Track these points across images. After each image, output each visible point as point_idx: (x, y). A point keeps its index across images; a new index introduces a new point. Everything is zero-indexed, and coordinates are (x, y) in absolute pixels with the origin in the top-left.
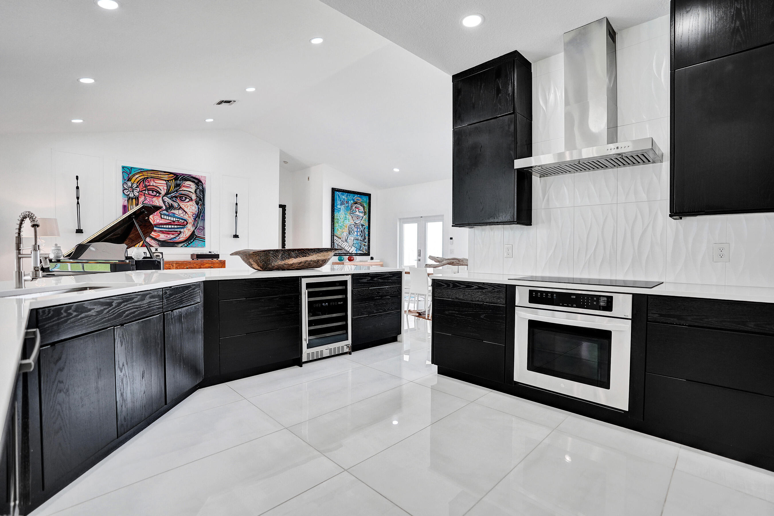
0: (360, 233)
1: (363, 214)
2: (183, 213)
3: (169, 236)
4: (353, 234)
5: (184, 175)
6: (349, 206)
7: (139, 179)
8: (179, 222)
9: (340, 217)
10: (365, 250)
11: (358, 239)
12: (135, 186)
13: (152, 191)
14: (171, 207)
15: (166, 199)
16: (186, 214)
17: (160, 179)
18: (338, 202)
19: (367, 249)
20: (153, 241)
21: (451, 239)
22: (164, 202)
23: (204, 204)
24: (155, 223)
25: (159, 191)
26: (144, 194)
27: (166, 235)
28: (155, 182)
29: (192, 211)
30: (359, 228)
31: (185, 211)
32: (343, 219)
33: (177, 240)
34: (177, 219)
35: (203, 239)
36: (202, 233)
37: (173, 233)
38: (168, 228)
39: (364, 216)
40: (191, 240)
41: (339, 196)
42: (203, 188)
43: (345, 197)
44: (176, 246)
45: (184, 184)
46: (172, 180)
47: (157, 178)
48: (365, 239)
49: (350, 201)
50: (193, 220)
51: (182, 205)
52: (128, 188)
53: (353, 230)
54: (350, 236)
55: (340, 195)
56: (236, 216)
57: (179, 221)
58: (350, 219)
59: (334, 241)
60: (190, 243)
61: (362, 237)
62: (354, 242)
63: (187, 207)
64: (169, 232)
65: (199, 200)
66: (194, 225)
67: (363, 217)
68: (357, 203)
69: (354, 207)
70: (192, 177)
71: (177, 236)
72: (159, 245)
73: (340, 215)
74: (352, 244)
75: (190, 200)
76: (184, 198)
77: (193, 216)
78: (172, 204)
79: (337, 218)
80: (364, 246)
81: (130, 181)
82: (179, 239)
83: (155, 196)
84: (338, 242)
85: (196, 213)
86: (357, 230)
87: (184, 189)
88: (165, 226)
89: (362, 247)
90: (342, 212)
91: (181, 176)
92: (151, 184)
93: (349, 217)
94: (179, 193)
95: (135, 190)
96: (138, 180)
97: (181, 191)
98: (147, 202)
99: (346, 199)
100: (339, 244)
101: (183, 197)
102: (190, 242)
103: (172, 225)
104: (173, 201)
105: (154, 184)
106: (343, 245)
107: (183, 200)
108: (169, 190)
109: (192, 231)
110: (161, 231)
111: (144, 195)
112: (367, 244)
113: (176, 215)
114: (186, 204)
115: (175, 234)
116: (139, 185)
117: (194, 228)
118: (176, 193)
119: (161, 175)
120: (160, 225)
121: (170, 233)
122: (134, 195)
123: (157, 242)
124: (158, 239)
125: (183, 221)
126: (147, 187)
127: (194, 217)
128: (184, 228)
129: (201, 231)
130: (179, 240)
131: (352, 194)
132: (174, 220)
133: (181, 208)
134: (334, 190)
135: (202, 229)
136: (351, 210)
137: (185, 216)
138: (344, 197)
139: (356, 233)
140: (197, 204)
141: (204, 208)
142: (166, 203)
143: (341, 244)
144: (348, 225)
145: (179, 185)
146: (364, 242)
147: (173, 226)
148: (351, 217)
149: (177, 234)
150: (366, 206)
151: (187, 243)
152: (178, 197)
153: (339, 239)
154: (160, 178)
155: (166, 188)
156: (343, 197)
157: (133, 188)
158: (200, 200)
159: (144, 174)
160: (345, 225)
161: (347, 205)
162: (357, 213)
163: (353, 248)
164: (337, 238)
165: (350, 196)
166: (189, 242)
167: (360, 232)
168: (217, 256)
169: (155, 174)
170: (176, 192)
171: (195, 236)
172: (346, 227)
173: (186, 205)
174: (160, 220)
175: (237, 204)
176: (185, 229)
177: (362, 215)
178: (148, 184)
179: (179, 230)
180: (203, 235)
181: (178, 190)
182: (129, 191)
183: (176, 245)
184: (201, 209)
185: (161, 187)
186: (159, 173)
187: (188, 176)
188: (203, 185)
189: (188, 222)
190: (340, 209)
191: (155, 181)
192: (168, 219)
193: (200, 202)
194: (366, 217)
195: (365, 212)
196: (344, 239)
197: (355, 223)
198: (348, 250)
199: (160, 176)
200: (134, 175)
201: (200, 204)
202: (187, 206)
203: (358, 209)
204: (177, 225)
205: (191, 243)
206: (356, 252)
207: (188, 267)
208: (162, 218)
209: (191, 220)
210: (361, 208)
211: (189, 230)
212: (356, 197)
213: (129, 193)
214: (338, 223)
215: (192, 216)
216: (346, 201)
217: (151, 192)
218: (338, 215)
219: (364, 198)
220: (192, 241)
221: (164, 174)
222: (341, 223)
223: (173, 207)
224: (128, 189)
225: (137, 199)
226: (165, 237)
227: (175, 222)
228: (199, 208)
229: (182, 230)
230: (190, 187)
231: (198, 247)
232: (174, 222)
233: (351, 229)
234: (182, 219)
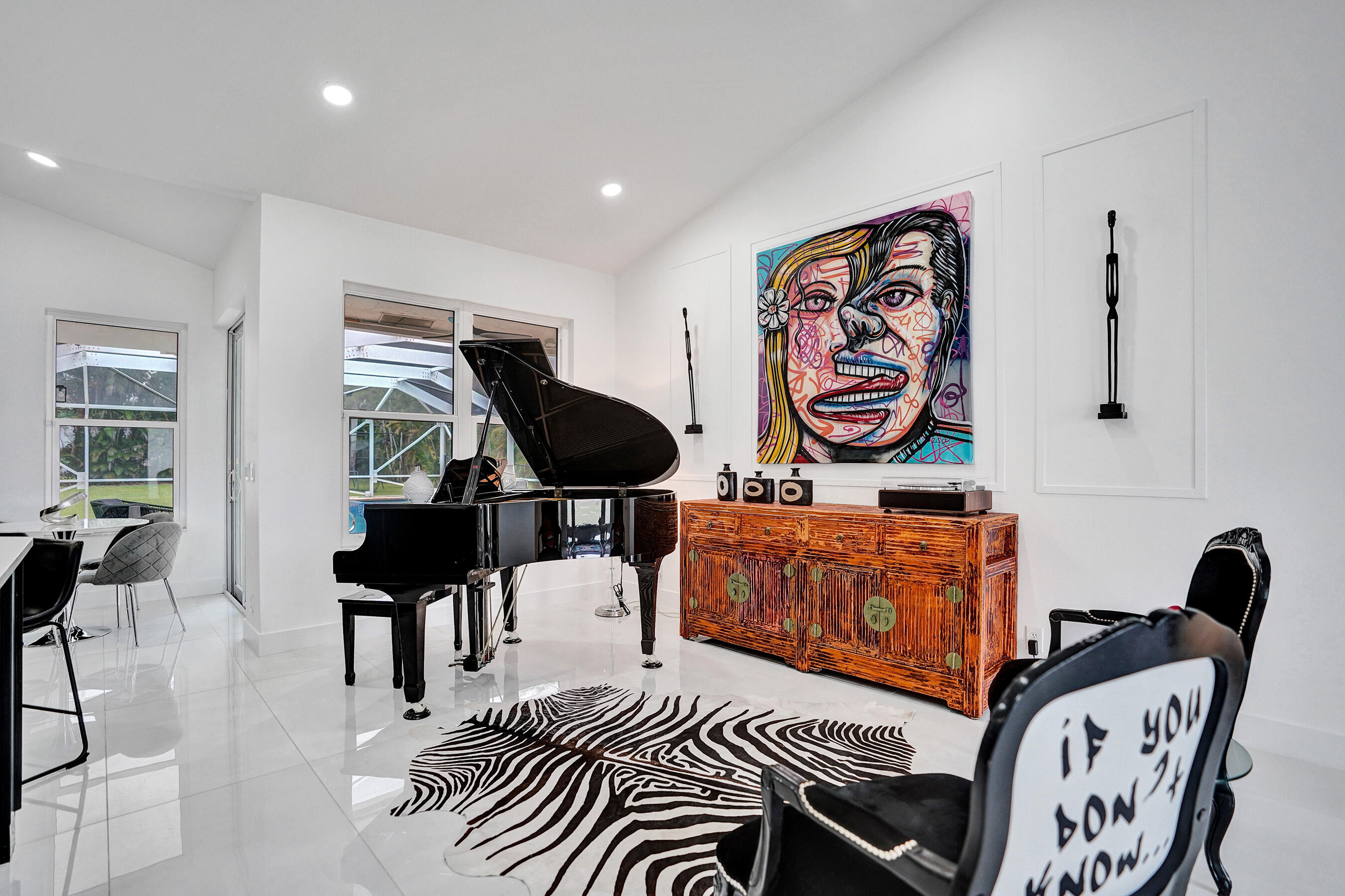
2: (895, 346)
3: (856, 430)
5: (896, 218)
7: (788, 275)
8: (885, 378)
12: (781, 295)
13: (813, 300)
14: (863, 334)
15: (847, 312)
16: (905, 348)
17: (832, 257)
20: (817, 446)
22: (843, 322)
23: (962, 301)
24: (822, 391)
25: (830, 294)
26: (798, 314)
27: (849, 425)
28: (820, 270)
29: (919, 334)
31: (900, 339)
33: (877, 440)
34: (878, 372)
35: (964, 434)
36: (958, 407)
37: (868, 417)
38: (855, 403)
40: (919, 438)
42: (957, 240)
44: (874, 461)
45: (896, 249)
46: (862, 247)
47: (826, 255)
50: (923, 363)
51: (893, 319)
52: (765, 308)
56: (1113, 315)
57: (885, 375)
60: (917, 450)
63: (908, 324)
64: (857, 416)
65: (945, 288)
66: (926, 385)
70: (921, 212)
71: (877, 429)
72: (831, 458)
75: (916, 296)
76: (897, 294)
77: (923, 351)
78: (863, 323)
81: (772, 286)
82: (882, 436)
83: (822, 310)
85: (935, 338)
87: (898, 263)
88: (846, 399)
91: (886, 224)
92: (813, 280)
94: (883, 284)
95: (782, 309)
97: (887, 273)
98: (804, 333)
101: (893, 292)
102: (915, 446)
103: (863, 391)
104: (868, 313)
105: (820, 277)
107: (895, 301)
108: (856, 282)
109: (921, 405)
110: (835, 413)
111: (799, 317)
113: (875, 358)
114: (904, 313)
115: (875, 419)
116: (788, 292)
117: (928, 393)
118: (875, 285)
119: (834, 243)
120: (832, 396)
121: (862, 420)
122: (780, 323)
123: (825, 448)
124: (829, 439)
125: (893, 374)
126: (803, 290)
127: (928, 355)
128: (897, 399)
129: (954, 401)
130: (884, 439)
132: (871, 375)
133: (889, 330)
135: (958, 393)
137: (901, 358)
140: (938, 305)
141: (967, 312)
142: (850, 323)
145: (884, 253)
147: (867, 396)
149: (878, 421)
151: (908, 450)
152: (881, 296)
154: (833, 254)
155: (847, 278)
157: (778, 303)
158: (948, 285)
159: (797, 256)
166: (912, 444)
168: (956, 500)
169: (820, 246)
170: (873, 283)
171: (931, 423)
173: (905, 316)
174: (833, 381)
175: (1112, 259)
176: (901, 401)
178: (806, 282)
179: (882, 406)
180: (961, 417)
181: (881, 274)
182: (769, 314)
183: (876, 457)
184: (950, 320)
186: (829, 241)
187: (909, 216)
188: (956, 225)
189: (910, 375)
191: (821, 267)
192: (856, 376)
193: (949, 295)
199: (831, 247)
200: (778, 269)
201: (945, 302)
202: (906, 319)
204: (878, 390)
205: (920, 447)
207: (841, 535)
208: (837, 374)
209: (917, 367)
211: (911, 402)
213: (767, 320)
215: (920, 352)
217: (811, 303)
220: (922, 440)
221: (841, 236)
223: (868, 333)
224: (767, 310)
225: (784, 329)
226: (846, 433)
227: (873, 381)
228: (942, 318)
229: (892, 406)
230: (916, 249)
231: (944, 462)
232: (869, 379)
234: (893, 368)
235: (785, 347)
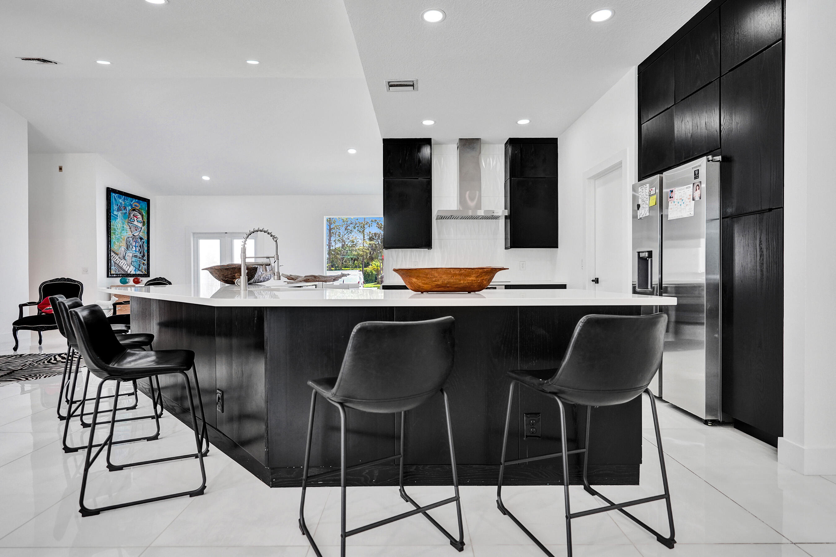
0: (139, 248)
1: (142, 224)
4: (131, 249)
6: (126, 212)
9: (117, 227)
10: (144, 270)
11: (137, 256)
18: (114, 207)
19: (146, 268)
30: (138, 242)
32: (121, 230)
39: (143, 227)
41: (115, 200)
43: (122, 201)
48: (143, 256)
49: (127, 207)
53: (131, 244)
54: (128, 251)
55: (116, 197)
58: (128, 230)
59: (111, 258)
61: (140, 253)
62: (133, 260)
67: (141, 228)
68: (135, 209)
69: (132, 215)
73: (118, 223)
74: (131, 262)
79: (113, 228)
80: (143, 265)
84: (116, 259)
86: (136, 244)
89: (141, 266)
90: (119, 220)
93: (126, 227)
99: (123, 204)
100: (116, 262)
106: (120, 263)
112: (146, 262)
131: (129, 198)
134: (109, 191)
136: (129, 219)
139: (134, 247)
143: (119, 262)
144: (126, 237)
146: (144, 260)
148: (129, 228)
150: (145, 213)
153: (117, 256)
156: (120, 201)
160: (122, 237)
161: (125, 211)
162: (136, 223)
163: (132, 267)
164: (113, 254)
165: (127, 200)
167: (139, 246)
172: (124, 240)
177: (140, 225)
190: (117, 216)
194: (145, 228)
195: (143, 221)
196: (121, 256)
197: (133, 235)
198: (126, 270)
203: (136, 217)
206: (135, 272)
210: (140, 216)
212: (134, 202)
214: (114, 234)
216: (124, 207)
218: (114, 224)
219: (142, 204)
222: (118, 234)
233: (129, 242)
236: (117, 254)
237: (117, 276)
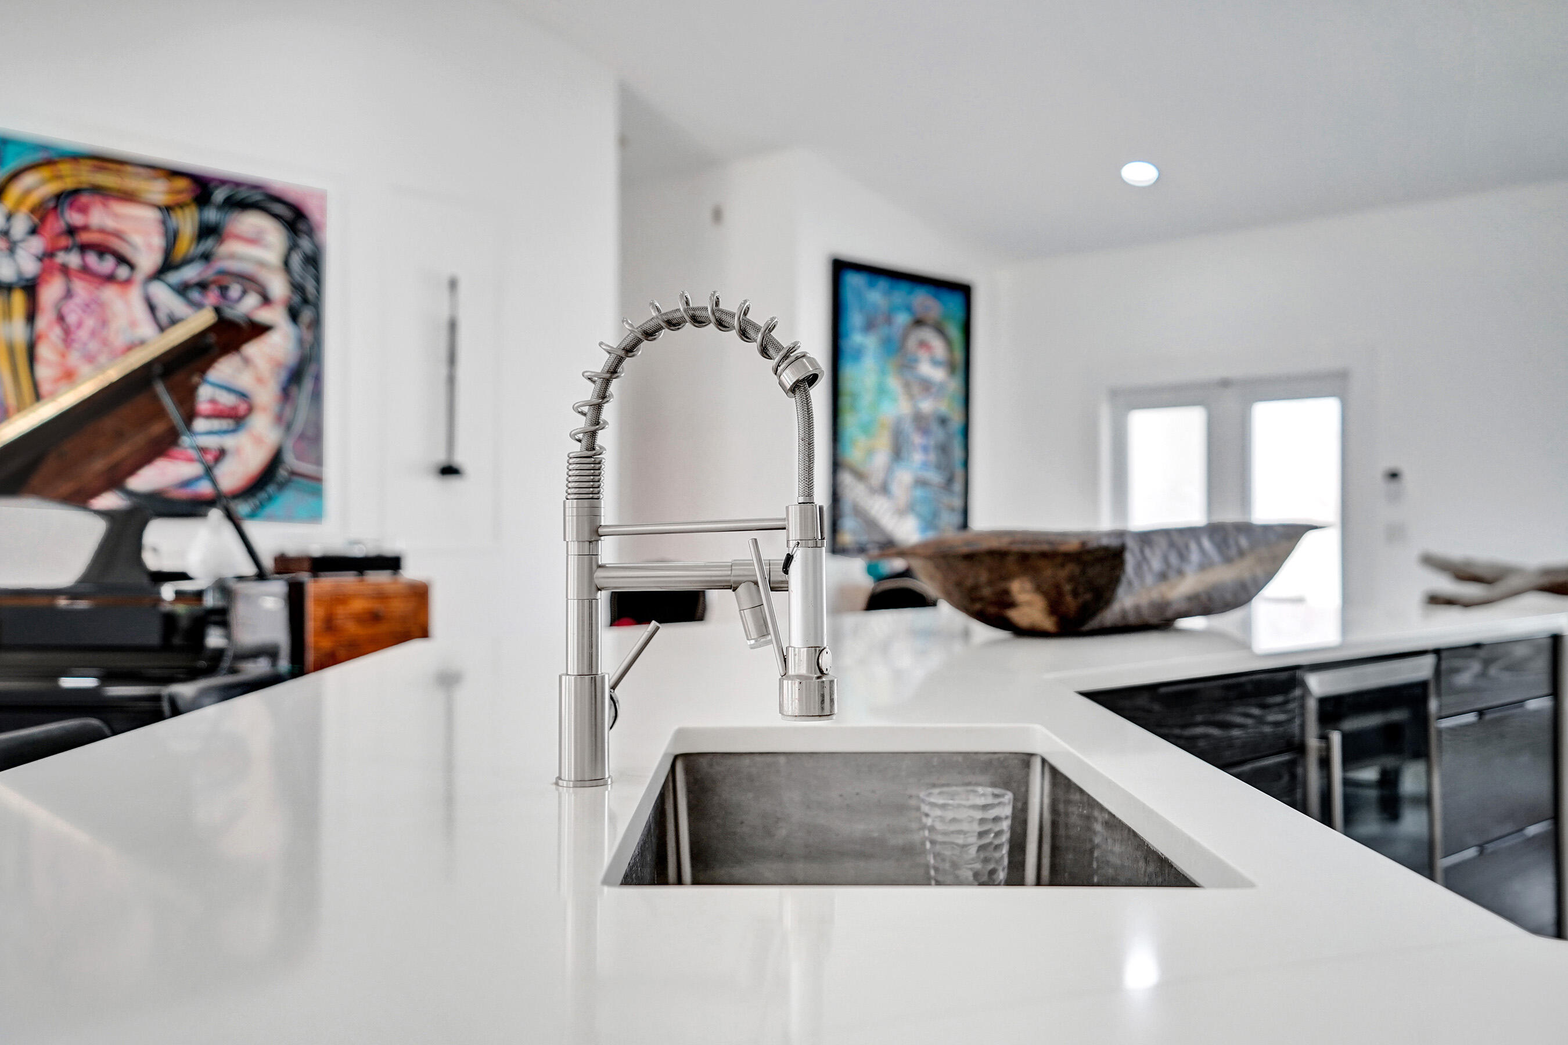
0: (935, 452)
1: (944, 368)
4: (909, 457)
5: (236, 184)
6: (894, 334)
7: (40, 195)
9: (863, 384)
11: (928, 481)
13: (98, 256)
16: (246, 366)
17: (131, 199)
18: (854, 319)
21: (1394, 475)
22: (151, 308)
25: (128, 256)
26: (64, 268)
28: (110, 213)
30: (932, 435)
32: (875, 393)
35: (314, 484)
36: (313, 455)
39: (948, 381)
40: (268, 488)
41: (859, 295)
42: (316, 248)
43: (880, 298)
45: (236, 227)
46: (184, 204)
47: (119, 191)
48: (950, 480)
49: (896, 317)
50: (275, 392)
53: (908, 442)
54: (900, 465)
55: (860, 287)
56: (451, 377)
58: (900, 393)
59: (840, 491)
60: (266, 504)
61: (940, 471)
62: (914, 495)
65: (302, 304)
66: (279, 420)
67: (942, 384)
68: (923, 321)
69: (912, 341)
70: (269, 193)
73: (865, 375)
74: (908, 500)
75: (262, 301)
79: (850, 388)
80: (948, 512)
84: (857, 495)
85: (291, 363)
86: (925, 440)
87: (238, 248)
89: (942, 515)
90: (869, 361)
91: (222, 187)
92: (94, 224)
93: (894, 383)
94: (213, 270)
95: (24, 249)
96: (35, 198)
97: (222, 256)
99: (883, 306)
100: (860, 505)
101: (230, 286)
102: (261, 500)
104: (190, 304)
105: (110, 223)
106: (871, 506)
107: (232, 299)
108: (172, 252)
109: (271, 447)
111: (64, 275)
112: (958, 503)
117: (281, 432)
118: (205, 268)
119: (134, 178)
122: (20, 273)
125: (232, 399)
127: (281, 382)
128: (236, 432)
129: (310, 447)
131: (904, 285)
134: (840, 268)
136: (903, 356)
137: (240, 378)
138: (877, 296)
139: (919, 454)
140: (293, 322)
141: (321, 338)
143: (867, 502)
144: (891, 419)
145: (217, 227)
148: (901, 386)
150: (955, 333)
151: (253, 502)
152: (214, 285)
153: (862, 482)
154: (133, 195)
155: (157, 241)
156: (875, 298)
157: (15, 236)
158: (305, 301)
159: (60, 170)
160: (880, 418)
161: (889, 330)
162: (925, 366)
163: (909, 521)
164: (850, 475)
165: (897, 292)
166: (259, 496)
167: (934, 449)
168: (392, 563)
169: (108, 173)
170: (201, 265)
171: (284, 469)
172: (885, 428)
175: (453, 325)
176: (243, 436)
177: (938, 375)
178: (80, 220)
181: (214, 255)
184: (308, 344)
185: (137, 239)
187: (253, 191)
188: (314, 230)
189: (255, 403)
190: (864, 347)
191: (112, 208)
193: (307, 315)
194: (954, 384)
195: (949, 361)
196: (877, 483)
197: (915, 411)
199: (130, 183)
200: (15, 176)
201: (303, 321)
203: (927, 348)
205: (271, 500)
209: (266, 395)
210: (938, 346)
211: (258, 440)
212: (921, 299)
215: (271, 376)
216: (885, 316)
217: (92, 259)
219: (946, 301)
220: (272, 491)
221: (147, 174)
222: (865, 411)
225: (31, 288)
228: (299, 340)
229: (229, 442)
230: (263, 239)
233: (904, 436)
234: (229, 390)
235: (31, 317)
236: (860, 476)
237: (861, 550)
